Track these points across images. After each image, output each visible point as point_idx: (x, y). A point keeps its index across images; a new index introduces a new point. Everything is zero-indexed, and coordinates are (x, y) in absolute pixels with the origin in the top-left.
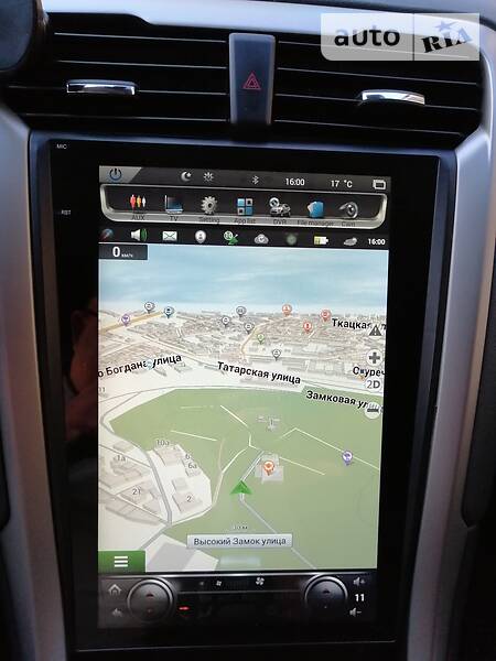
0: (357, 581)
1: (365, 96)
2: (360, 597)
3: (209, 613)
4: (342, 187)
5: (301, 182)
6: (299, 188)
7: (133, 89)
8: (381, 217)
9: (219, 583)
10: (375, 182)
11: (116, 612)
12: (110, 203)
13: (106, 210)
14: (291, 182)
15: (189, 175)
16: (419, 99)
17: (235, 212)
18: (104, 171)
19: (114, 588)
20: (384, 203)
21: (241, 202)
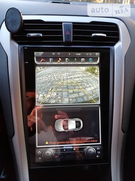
1: (93, 35)
2: (99, 152)
3: (62, 158)
4: (89, 55)
6: (79, 56)
7: (41, 35)
8: (98, 61)
9: (65, 150)
10: (96, 54)
11: (40, 158)
12: (37, 60)
13: (36, 62)
14: (77, 54)
15: (54, 53)
16: (105, 35)
17: (65, 61)
18: (35, 53)
19: (39, 152)
20: (99, 58)
21: (66, 59)
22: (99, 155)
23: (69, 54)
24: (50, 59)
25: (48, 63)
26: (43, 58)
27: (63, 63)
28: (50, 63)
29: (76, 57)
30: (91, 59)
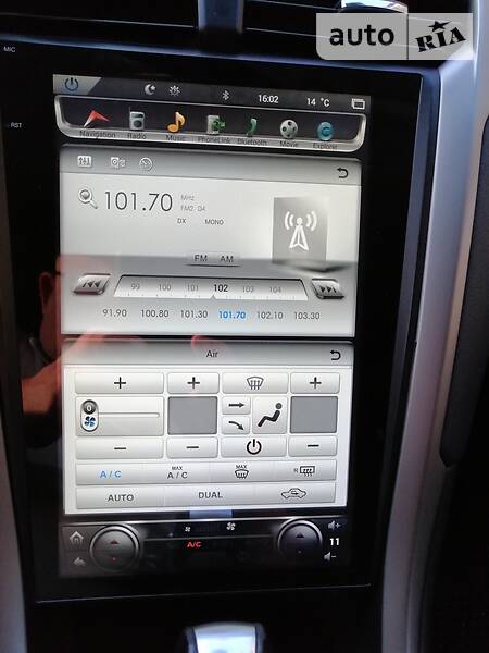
0: (331, 525)
1: (344, 4)
2: (335, 541)
4: (320, 106)
5: (274, 99)
6: (273, 105)
8: (360, 139)
9: (188, 529)
10: (354, 101)
11: (78, 561)
12: (66, 118)
13: (62, 125)
14: (264, 99)
15: (153, 88)
17: (203, 130)
18: (59, 81)
19: (76, 535)
20: (364, 125)
21: (211, 119)
22: (334, 550)
23: (226, 96)
24: (134, 116)
25: (121, 135)
26: (102, 107)
27: (191, 138)
28: (129, 135)
29: (254, 114)
30: (328, 125)
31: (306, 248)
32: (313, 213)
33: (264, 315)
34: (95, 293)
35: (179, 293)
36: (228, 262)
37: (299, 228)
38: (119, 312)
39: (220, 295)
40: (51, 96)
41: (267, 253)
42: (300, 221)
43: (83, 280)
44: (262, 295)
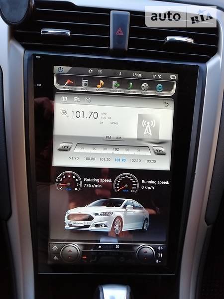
1: (168, 38)
2: (160, 255)
3: (95, 260)
4: (157, 78)
5: (140, 75)
6: (139, 78)
7: (69, 33)
8: (173, 91)
9: (100, 247)
10: (171, 76)
11: (55, 258)
12: (58, 82)
13: (56, 85)
14: (135, 75)
15: (92, 71)
16: (191, 41)
17: (111, 87)
18: (56, 68)
19: (55, 247)
20: (175, 85)
21: (114, 83)
22: (160, 258)
23: (120, 74)
24: (84, 82)
25: (78, 89)
26: (71, 78)
27: (106, 90)
28: (82, 89)
29: (131, 81)
30: (161, 85)
31: (151, 134)
32: (154, 120)
33: (133, 161)
34: (66, 150)
35: (99, 151)
36: (119, 139)
37: (148, 126)
38: (75, 158)
39: (116, 152)
40: (53, 74)
41: (134, 136)
42: (148, 123)
43: (62, 145)
44: (132, 152)
